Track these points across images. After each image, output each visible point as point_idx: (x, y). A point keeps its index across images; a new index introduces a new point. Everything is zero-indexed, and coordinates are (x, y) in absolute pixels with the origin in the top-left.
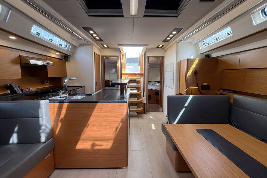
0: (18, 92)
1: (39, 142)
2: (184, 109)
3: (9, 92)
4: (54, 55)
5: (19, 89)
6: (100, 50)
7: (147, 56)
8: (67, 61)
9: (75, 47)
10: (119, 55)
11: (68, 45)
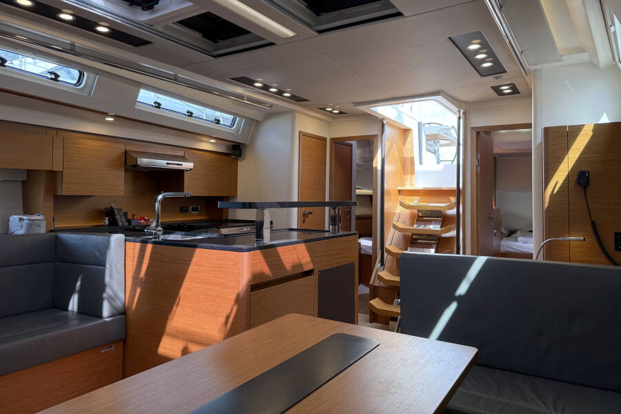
0: (120, 224)
1: (100, 316)
2: (453, 306)
3: (107, 222)
4: (207, 145)
5: (123, 217)
6: (329, 122)
7: (472, 128)
8: (239, 158)
9: (257, 121)
10: (379, 133)
11: (238, 118)
